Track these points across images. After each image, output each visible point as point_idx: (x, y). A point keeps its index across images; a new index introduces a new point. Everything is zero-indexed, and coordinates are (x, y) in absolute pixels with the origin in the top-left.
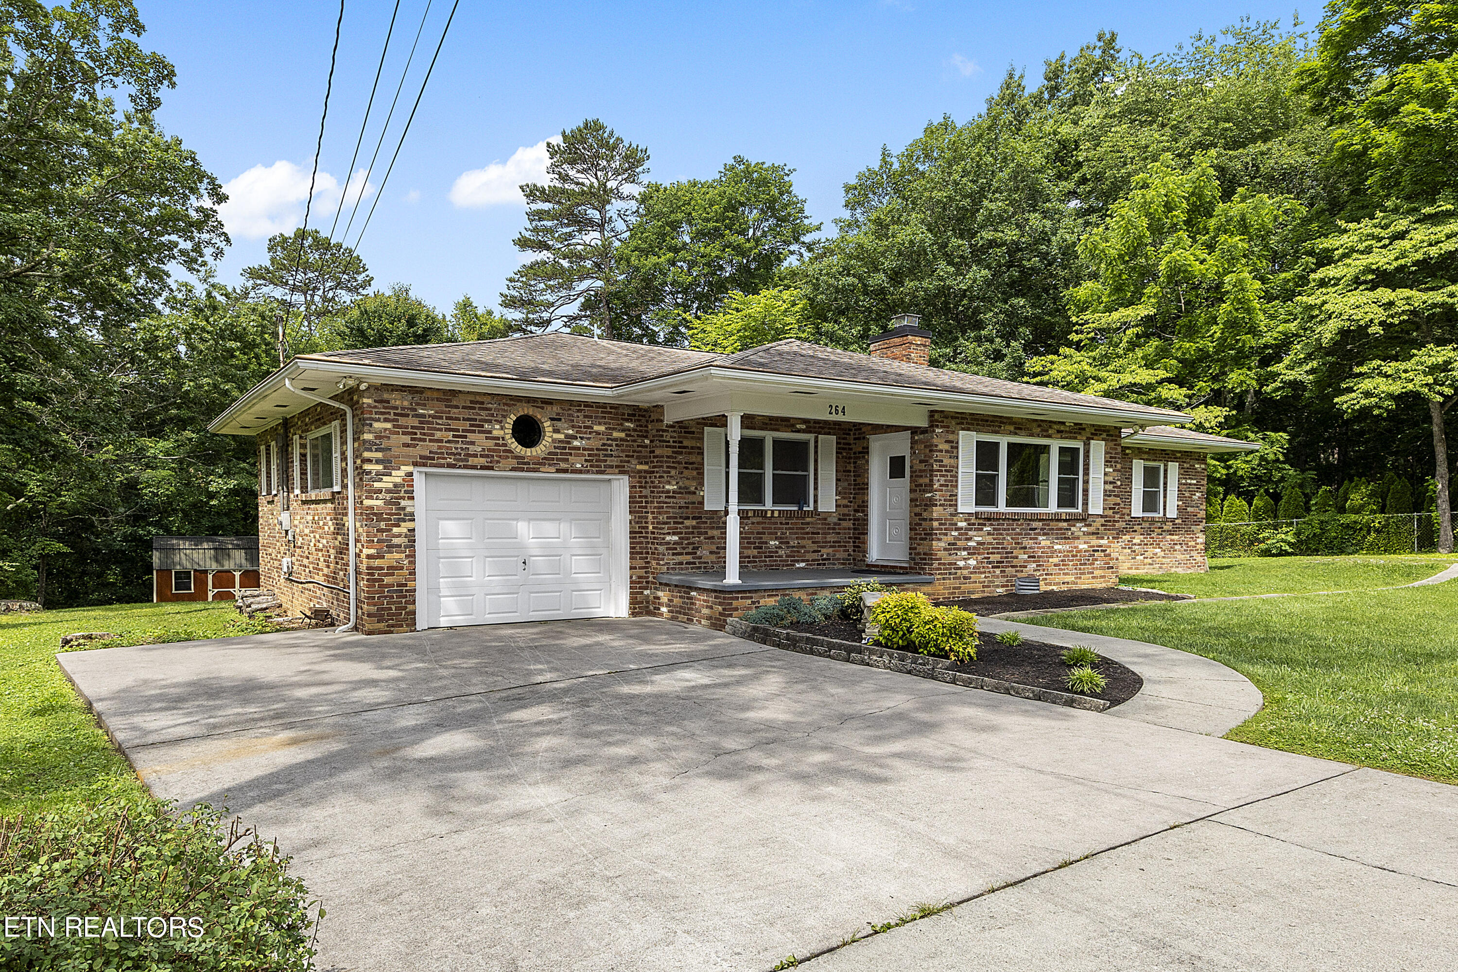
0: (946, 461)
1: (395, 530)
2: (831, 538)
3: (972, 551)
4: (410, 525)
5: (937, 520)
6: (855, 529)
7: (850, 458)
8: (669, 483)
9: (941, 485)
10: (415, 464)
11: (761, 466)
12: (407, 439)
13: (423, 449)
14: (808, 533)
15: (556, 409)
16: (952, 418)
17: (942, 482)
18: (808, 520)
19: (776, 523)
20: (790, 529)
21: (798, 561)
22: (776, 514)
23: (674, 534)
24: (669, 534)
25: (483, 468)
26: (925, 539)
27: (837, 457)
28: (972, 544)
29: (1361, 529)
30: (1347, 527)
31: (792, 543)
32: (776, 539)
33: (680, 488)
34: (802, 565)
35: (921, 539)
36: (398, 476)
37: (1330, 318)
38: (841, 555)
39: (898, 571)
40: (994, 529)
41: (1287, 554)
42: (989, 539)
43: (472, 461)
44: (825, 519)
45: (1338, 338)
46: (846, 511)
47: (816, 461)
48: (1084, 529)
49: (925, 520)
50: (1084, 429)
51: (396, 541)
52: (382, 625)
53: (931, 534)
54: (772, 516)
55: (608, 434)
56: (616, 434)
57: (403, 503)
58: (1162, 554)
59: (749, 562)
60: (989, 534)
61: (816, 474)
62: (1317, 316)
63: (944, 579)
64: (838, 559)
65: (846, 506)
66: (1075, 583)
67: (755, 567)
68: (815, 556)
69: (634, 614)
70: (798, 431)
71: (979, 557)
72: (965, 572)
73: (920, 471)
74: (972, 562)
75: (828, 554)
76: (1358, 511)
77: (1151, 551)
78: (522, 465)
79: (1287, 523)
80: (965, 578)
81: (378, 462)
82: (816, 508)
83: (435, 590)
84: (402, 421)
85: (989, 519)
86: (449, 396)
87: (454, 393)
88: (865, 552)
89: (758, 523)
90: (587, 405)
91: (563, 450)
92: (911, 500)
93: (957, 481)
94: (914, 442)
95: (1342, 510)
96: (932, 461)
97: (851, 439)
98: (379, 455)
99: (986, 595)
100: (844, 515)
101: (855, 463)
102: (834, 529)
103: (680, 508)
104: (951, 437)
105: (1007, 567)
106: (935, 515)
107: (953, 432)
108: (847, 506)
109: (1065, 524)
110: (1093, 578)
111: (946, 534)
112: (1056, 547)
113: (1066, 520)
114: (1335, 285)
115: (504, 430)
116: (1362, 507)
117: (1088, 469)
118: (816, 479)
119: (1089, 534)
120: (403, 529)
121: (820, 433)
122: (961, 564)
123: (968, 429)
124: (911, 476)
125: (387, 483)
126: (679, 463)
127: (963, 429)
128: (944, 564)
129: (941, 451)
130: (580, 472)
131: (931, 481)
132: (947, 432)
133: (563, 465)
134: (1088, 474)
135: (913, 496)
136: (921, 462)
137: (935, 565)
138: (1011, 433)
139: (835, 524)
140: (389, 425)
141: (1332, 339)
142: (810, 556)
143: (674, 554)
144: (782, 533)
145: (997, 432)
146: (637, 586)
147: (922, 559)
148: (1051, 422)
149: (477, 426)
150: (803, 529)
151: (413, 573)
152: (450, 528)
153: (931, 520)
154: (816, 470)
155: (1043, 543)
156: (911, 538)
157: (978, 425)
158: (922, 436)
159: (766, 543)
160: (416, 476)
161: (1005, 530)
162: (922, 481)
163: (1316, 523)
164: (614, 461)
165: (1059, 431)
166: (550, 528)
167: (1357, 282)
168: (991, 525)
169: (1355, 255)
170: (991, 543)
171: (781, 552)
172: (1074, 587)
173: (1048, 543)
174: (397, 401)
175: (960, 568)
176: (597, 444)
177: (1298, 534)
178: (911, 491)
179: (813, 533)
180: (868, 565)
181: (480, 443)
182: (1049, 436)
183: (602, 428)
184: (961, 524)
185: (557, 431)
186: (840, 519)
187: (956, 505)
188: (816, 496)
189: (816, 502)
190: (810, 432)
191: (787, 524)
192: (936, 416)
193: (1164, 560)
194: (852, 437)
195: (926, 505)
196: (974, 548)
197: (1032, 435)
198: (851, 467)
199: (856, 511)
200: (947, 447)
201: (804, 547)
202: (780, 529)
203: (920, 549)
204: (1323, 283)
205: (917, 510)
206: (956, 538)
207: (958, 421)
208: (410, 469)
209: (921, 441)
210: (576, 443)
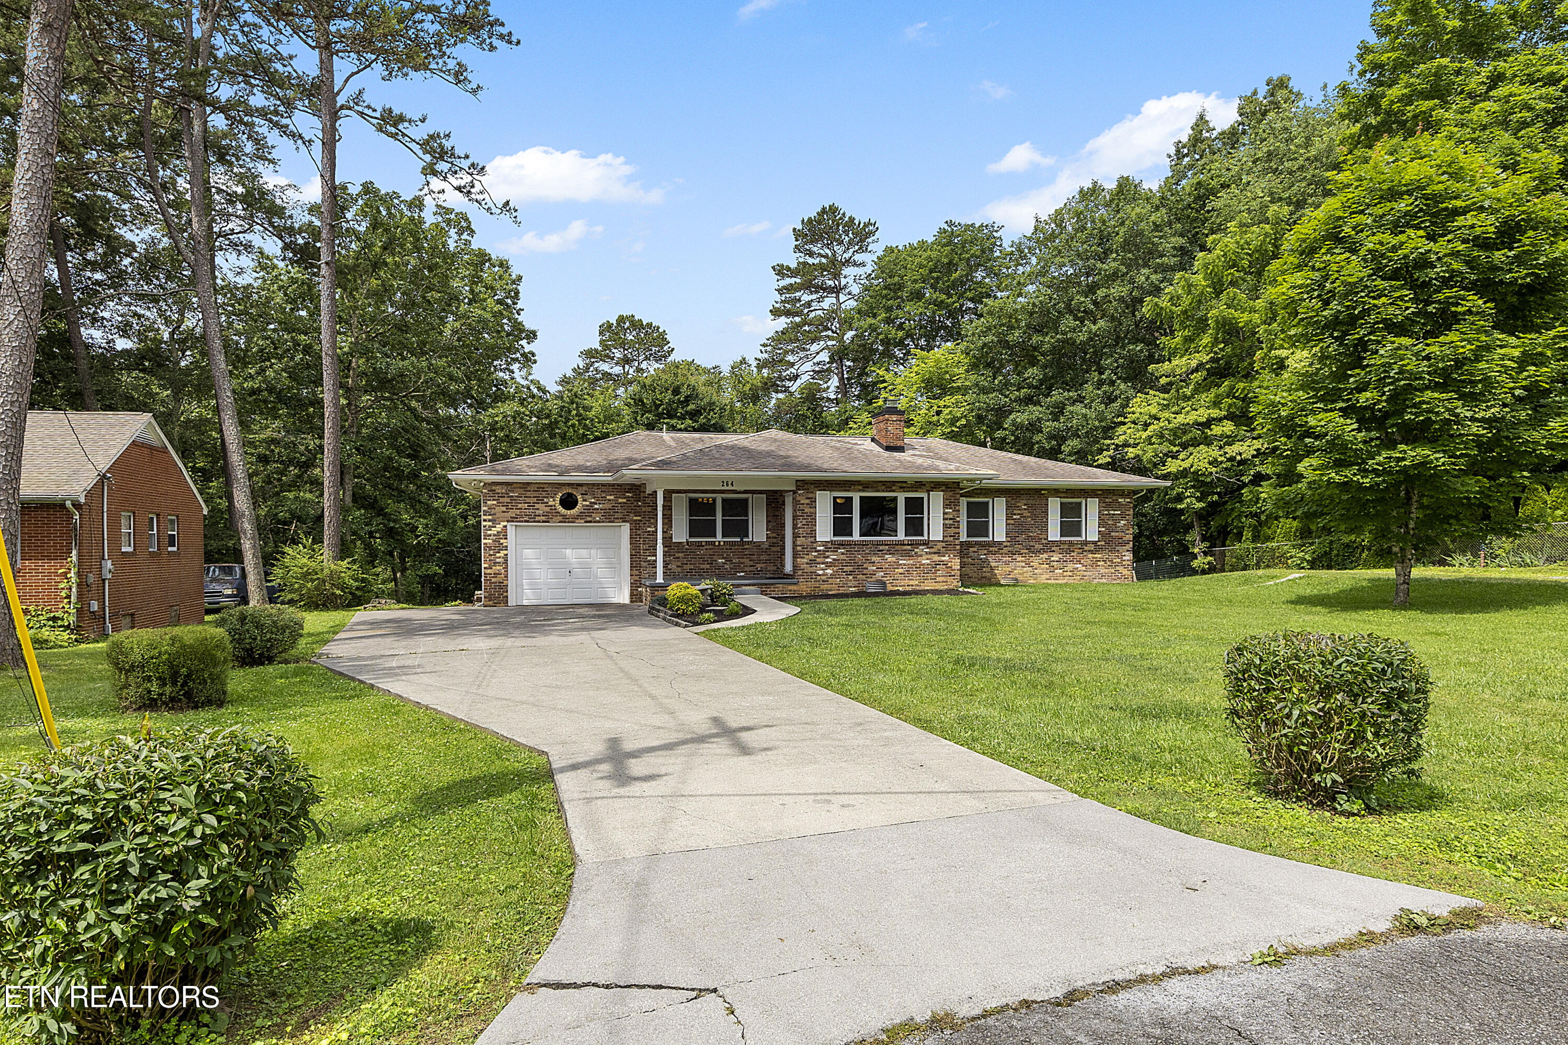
0: (807, 510)
1: (498, 555)
2: (764, 557)
3: (829, 565)
4: (505, 552)
5: (800, 545)
6: (781, 552)
7: (778, 507)
10: (508, 521)
11: (714, 515)
12: (504, 509)
13: (512, 513)
14: (747, 554)
15: (584, 488)
16: (812, 484)
17: (804, 523)
18: (747, 546)
19: (724, 548)
20: (733, 552)
21: (738, 572)
22: (723, 544)
24: (649, 556)
25: (544, 522)
27: (766, 510)
28: (829, 560)
31: (734, 561)
32: (723, 558)
36: (499, 528)
38: (771, 568)
40: (848, 551)
42: (843, 557)
43: (537, 519)
44: (759, 546)
46: (772, 540)
47: (752, 510)
48: (927, 550)
50: (925, 485)
51: (498, 560)
52: (491, 603)
53: (796, 554)
54: (720, 545)
55: (616, 500)
56: (620, 500)
57: (502, 541)
58: (1084, 568)
59: (703, 572)
61: (753, 519)
63: (806, 581)
64: (770, 571)
66: (918, 586)
68: (752, 569)
69: (631, 602)
71: (835, 569)
72: (823, 578)
74: (829, 571)
75: (761, 568)
77: (1070, 566)
78: (565, 520)
80: (823, 581)
81: (490, 521)
82: (753, 539)
83: (519, 586)
84: (501, 500)
85: (844, 545)
86: (526, 485)
87: (528, 484)
89: (711, 550)
90: (603, 485)
91: (589, 509)
93: (816, 522)
96: (796, 510)
97: (778, 496)
98: (490, 517)
99: (841, 592)
100: (771, 543)
102: (764, 552)
104: (810, 495)
105: (858, 575)
106: (799, 543)
107: (812, 493)
108: (773, 538)
109: (909, 547)
110: (936, 582)
111: (807, 555)
112: (901, 562)
113: (911, 545)
115: (555, 502)
117: (929, 511)
118: (752, 522)
119: (930, 553)
120: (502, 554)
122: (821, 572)
123: (825, 490)
125: (494, 531)
127: (820, 490)
128: (807, 573)
129: (802, 504)
130: (599, 522)
131: (796, 522)
132: (807, 492)
133: (589, 519)
134: (930, 514)
137: (800, 573)
138: (860, 491)
139: (765, 549)
140: (495, 502)
142: (748, 569)
144: (728, 554)
145: (849, 491)
146: (635, 586)
147: (794, 569)
148: (894, 482)
149: (540, 500)
150: (743, 552)
151: (506, 576)
152: (529, 553)
153: (796, 546)
154: (753, 516)
155: (889, 560)
157: (832, 487)
158: (795, 495)
159: (716, 561)
160: (508, 527)
161: (857, 551)
164: (620, 515)
165: (901, 488)
166: (584, 552)
168: (846, 548)
170: (845, 560)
171: (727, 566)
173: (894, 559)
174: (499, 489)
175: (819, 575)
176: (610, 506)
179: (750, 555)
181: (542, 508)
182: (894, 491)
183: (612, 497)
184: (820, 548)
185: (584, 500)
186: (768, 546)
187: (816, 536)
188: (753, 532)
189: (753, 535)
191: (732, 549)
192: (798, 484)
193: (1085, 573)
196: (831, 563)
197: (878, 491)
198: (778, 513)
200: (808, 501)
201: (743, 563)
202: (725, 552)
206: (815, 556)
207: (817, 485)
208: (505, 523)
210: (596, 506)
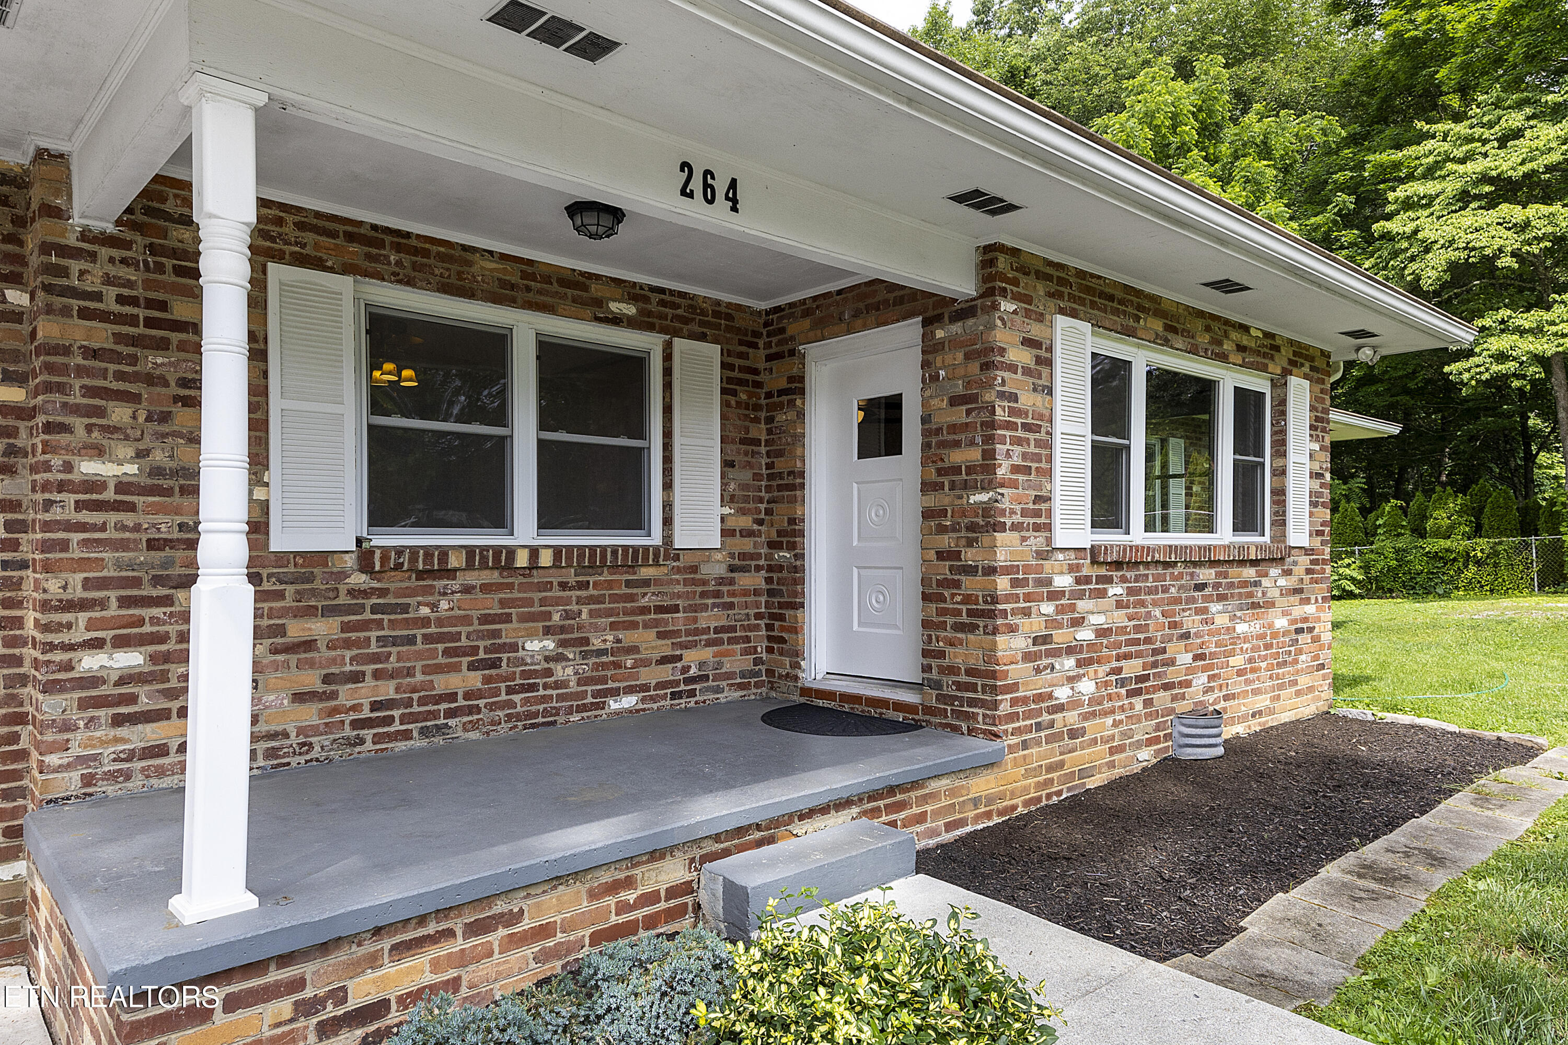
0: (1027, 400)
2: (710, 619)
3: (1087, 655)
5: (1007, 570)
6: (771, 593)
7: (757, 407)
8: (99, 452)
9: (1015, 469)
11: (501, 416)
14: (645, 610)
16: (1041, 276)
17: (1017, 460)
18: (646, 572)
19: (548, 586)
20: (591, 600)
21: (615, 693)
22: (546, 559)
23: (122, 643)
24: (96, 644)
26: (973, 628)
27: (725, 404)
28: (1085, 635)
29: (1455, 560)
30: (1436, 557)
31: (596, 643)
32: (547, 631)
33: (157, 472)
34: (629, 701)
35: (960, 627)
37: (1427, 250)
38: (737, 662)
39: (891, 714)
40: (1131, 592)
41: (1350, 595)
42: (1120, 618)
44: (694, 569)
45: (1447, 277)
46: (747, 545)
47: (668, 410)
48: (1282, 582)
49: (971, 570)
50: (1277, 348)
53: (991, 614)
54: (534, 566)
59: (451, 714)
60: (1119, 605)
61: (667, 447)
62: (1407, 249)
63: (1025, 745)
64: (729, 676)
65: (747, 533)
66: (1271, 711)
67: (474, 725)
68: (666, 673)
70: (616, 321)
71: (1102, 670)
72: (1072, 717)
73: (953, 428)
74: (1087, 686)
75: (701, 665)
76: (1442, 534)
79: (1346, 552)
80: (1073, 734)
82: (668, 539)
85: (1118, 565)
88: (796, 655)
89: (486, 588)
92: (927, 514)
93: (1050, 459)
94: (930, 349)
95: (1420, 532)
96: (990, 396)
97: (758, 358)
99: (1118, 772)
100: (743, 556)
101: (770, 420)
102: (717, 594)
103: (152, 545)
104: (1036, 331)
105: (1155, 689)
106: (1002, 557)
107: (1040, 318)
108: (750, 533)
109: (1250, 571)
110: (1298, 693)
111: (1027, 613)
112: (1241, 628)
113: (1255, 563)
114: (1429, 205)
116: (1452, 527)
117: (1283, 443)
118: (668, 460)
119: (1289, 592)
121: (677, 333)
122: (1062, 694)
123: (1074, 315)
124: (926, 446)
126: (150, 380)
127: (1062, 311)
128: (1025, 701)
129: (1012, 368)
131: (989, 455)
132: (1028, 314)
134: (1284, 455)
135: (931, 501)
136: (955, 401)
137: (1004, 708)
138: (1157, 339)
139: (721, 581)
141: (1438, 279)
142: (651, 675)
143: (118, 721)
144: (568, 615)
145: (1129, 332)
147: (960, 686)
148: (1227, 322)
150: (631, 598)
153: (991, 571)
154: (668, 434)
155: (1218, 621)
156: (926, 624)
157: (1093, 305)
158: (956, 328)
159: (514, 648)
161: (1150, 591)
162: (958, 457)
163: (1389, 552)
165: (1239, 348)
167: (1464, 199)
168: (1124, 580)
169: (1450, 166)
170: (1122, 630)
171: (564, 672)
172: (1271, 721)
173: (1226, 619)
175: (1060, 708)
177: (1366, 568)
178: (927, 487)
179: (660, 609)
180: (806, 691)
182: (1223, 357)
184: (1063, 581)
186: (732, 569)
187: (1048, 527)
188: (668, 506)
189: (668, 521)
190: (650, 327)
191: (584, 585)
192: (1002, 263)
194: (762, 353)
195: (972, 527)
196: (1091, 646)
197: (1194, 350)
198: (760, 431)
199: (774, 545)
201: (634, 649)
202: (558, 602)
203: (958, 657)
204: (1408, 204)
205: (946, 541)
206: (1049, 622)
207: (1053, 287)
209: (953, 343)
